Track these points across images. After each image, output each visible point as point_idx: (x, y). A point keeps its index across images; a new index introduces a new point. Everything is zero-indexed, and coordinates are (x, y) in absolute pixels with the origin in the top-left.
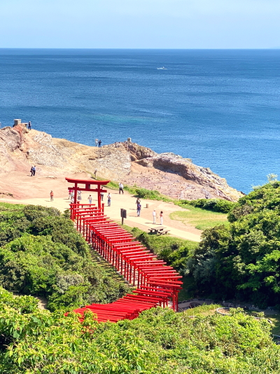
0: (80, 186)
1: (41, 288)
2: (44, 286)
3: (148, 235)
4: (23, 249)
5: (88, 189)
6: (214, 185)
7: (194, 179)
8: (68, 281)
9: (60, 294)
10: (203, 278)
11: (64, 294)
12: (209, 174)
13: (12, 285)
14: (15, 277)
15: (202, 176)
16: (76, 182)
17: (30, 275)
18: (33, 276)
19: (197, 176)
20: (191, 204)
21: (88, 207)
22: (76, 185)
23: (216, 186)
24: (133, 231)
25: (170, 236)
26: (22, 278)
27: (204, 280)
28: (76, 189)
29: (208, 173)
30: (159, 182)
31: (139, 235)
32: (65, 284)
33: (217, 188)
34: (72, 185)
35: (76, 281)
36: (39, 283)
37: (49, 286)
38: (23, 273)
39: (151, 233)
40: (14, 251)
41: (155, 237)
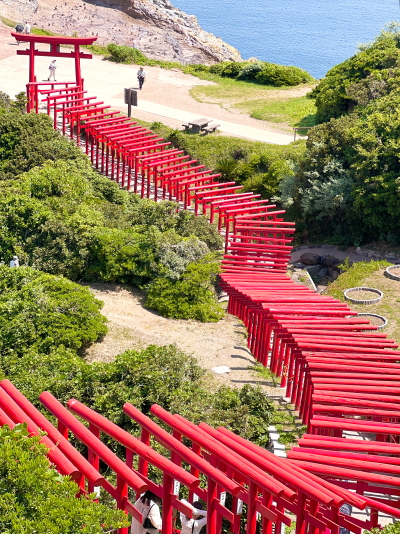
0: (39, 47)
1: (125, 269)
2: (131, 266)
3: (184, 136)
4: (56, 192)
5: (55, 52)
6: (181, 27)
7: (146, 16)
8: (183, 255)
9: (174, 281)
10: (319, 212)
11: (181, 280)
12: (169, 8)
13: (62, 267)
14: (67, 252)
15: (159, 12)
16: (32, 40)
17: (100, 246)
18: (108, 249)
19: (152, 12)
20: (213, 71)
21: (64, 87)
22: (32, 46)
23: (185, 30)
24: (153, 128)
25: (221, 134)
26: (84, 252)
27: (322, 215)
28: (32, 53)
29: (167, 7)
30: (91, 25)
31: (167, 135)
32: (179, 260)
33: (186, 33)
34: (26, 46)
35: (197, 255)
36: (119, 260)
37: (140, 264)
38: (83, 243)
39: (187, 130)
40: (40, 198)
41: (197, 137)
